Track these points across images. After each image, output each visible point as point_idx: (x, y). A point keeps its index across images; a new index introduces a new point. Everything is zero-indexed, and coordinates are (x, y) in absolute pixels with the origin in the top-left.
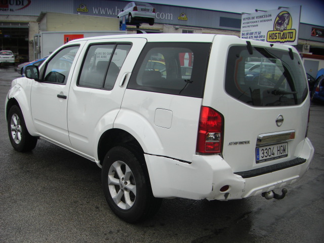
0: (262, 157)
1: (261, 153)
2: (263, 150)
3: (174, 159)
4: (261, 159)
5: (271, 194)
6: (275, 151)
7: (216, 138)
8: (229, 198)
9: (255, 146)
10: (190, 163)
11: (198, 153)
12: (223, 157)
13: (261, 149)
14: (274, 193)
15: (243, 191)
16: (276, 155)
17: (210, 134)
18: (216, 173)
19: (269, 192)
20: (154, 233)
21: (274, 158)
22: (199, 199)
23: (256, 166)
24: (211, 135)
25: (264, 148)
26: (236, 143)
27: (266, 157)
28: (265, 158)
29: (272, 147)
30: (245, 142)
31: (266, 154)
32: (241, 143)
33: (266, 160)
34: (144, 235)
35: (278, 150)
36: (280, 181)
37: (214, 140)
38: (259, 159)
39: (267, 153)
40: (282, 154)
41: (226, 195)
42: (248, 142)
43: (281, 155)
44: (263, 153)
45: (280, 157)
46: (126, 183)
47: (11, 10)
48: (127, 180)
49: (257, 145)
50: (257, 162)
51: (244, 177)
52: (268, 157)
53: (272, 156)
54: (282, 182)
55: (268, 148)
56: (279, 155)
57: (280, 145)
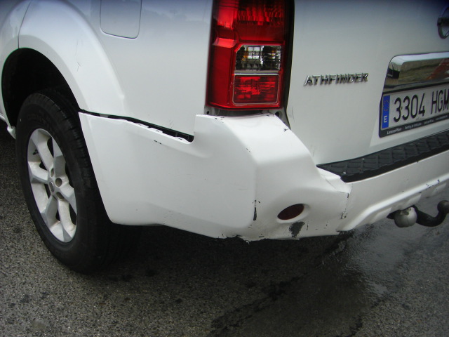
0: (396, 120)
1: (393, 107)
2: (398, 100)
3: (150, 126)
4: (392, 124)
5: (412, 214)
6: (427, 104)
7: (269, 64)
8: (303, 233)
9: (381, 90)
10: (190, 138)
11: (213, 110)
12: (287, 122)
13: (393, 97)
14: (416, 210)
15: (342, 216)
16: (428, 115)
17: (250, 49)
18: (264, 172)
19: (406, 211)
20: (127, 299)
21: (423, 123)
22: (221, 237)
23: (377, 143)
24: (254, 52)
25: (402, 96)
27: (405, 118)
28: (402, 122)
29: (419, 93)
30: (356, 78)
31: (404, 113)
32: (343, 79)
33: (403, 128)
34: (102, 304)
35: (434, 102)
36: (434, 182)
37: (264, 68)
38: (387, 124)
39: (407, 108)
40: (442, 112)
41: (296, 228)
43: (438, 113)
44: (398, 110)
45: (435, 120)
46: (59, 182)
48: (62, 175)
49: (385, 87)
50: (382, 134)
51: (346, 179)
52: (410, 120)
53: (420, 117)
54: (439, 184)
55: (411, 94)
56: (434, 115)
57: (439, 89)
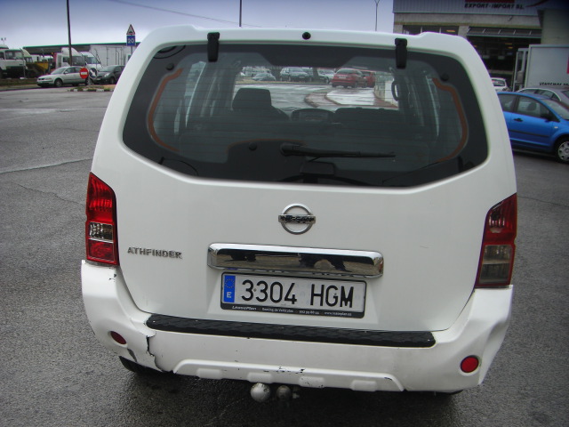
0: (246, 299)
1: (240, 287)
2: (249, 281)
6: (301, 294)
16: (303, 305)
21: (296, 311)
25: (255, 279)
26: (145, 252)
27: (261, 300)
28: (255, 303)
29: (285, 281)
31: (259, 295)
32: (158, 253)
33: (259, 309)
35: (315, 295)
38: (232, 300)
39: (263, 291)
40: (337, 308)
42: (178, 254)
43: (327, 308)
44: (249, 290)
45: (322, 312)
47: (518, 7)
50: (226, 307)
51: (150, 326)
52: (268, 303)
53: (287, 304)
54: (303, 373)
57: (329, 283)
